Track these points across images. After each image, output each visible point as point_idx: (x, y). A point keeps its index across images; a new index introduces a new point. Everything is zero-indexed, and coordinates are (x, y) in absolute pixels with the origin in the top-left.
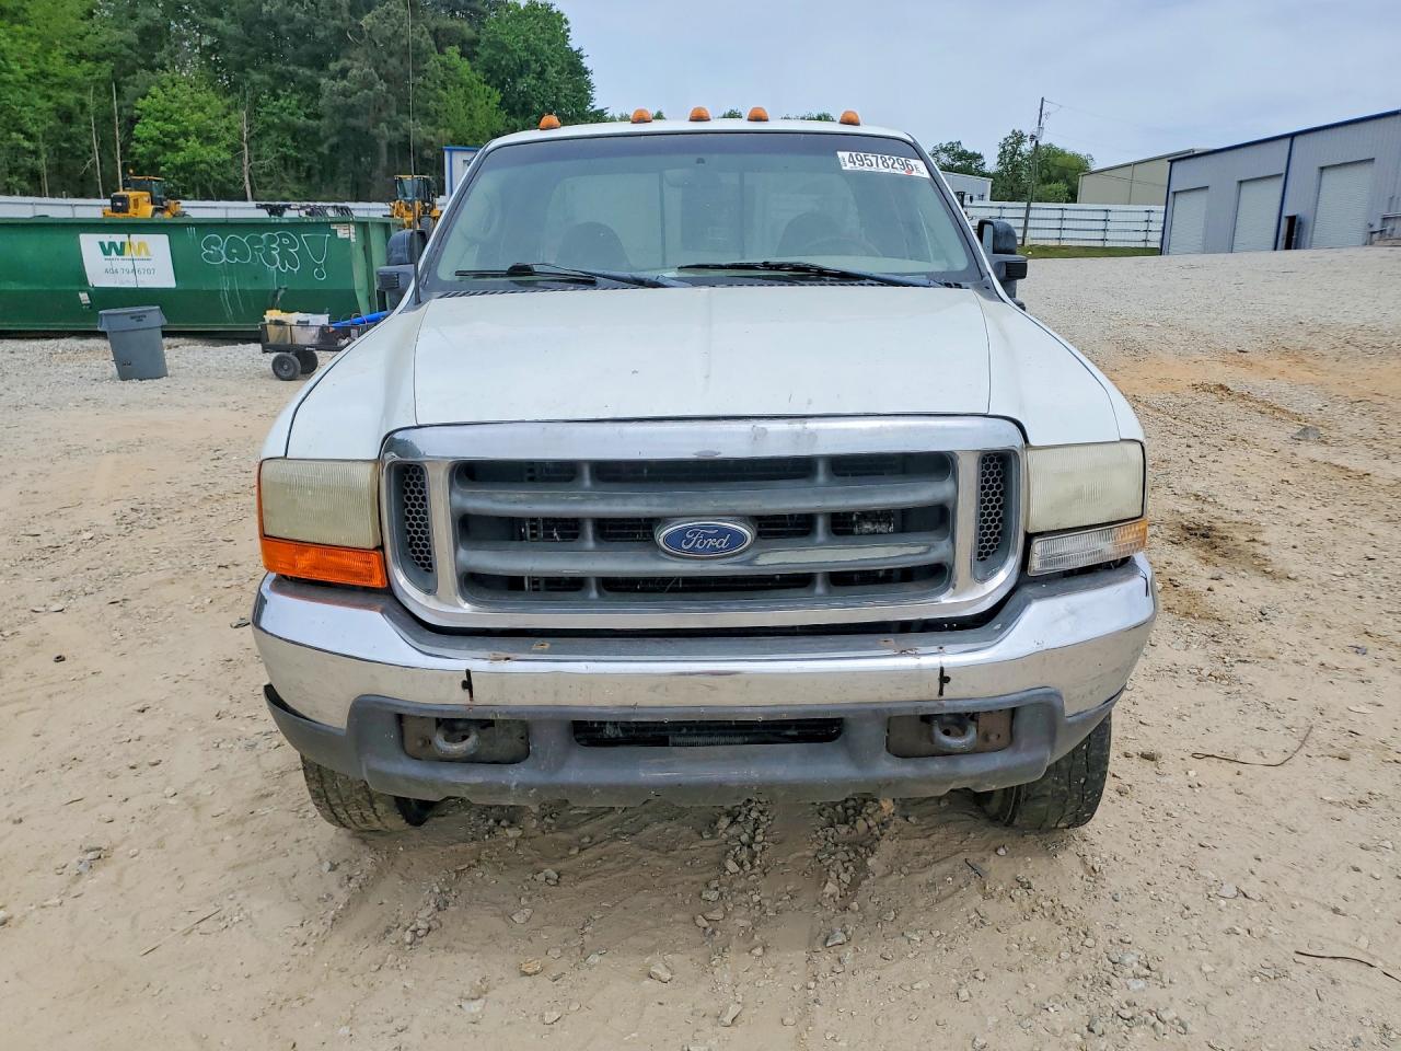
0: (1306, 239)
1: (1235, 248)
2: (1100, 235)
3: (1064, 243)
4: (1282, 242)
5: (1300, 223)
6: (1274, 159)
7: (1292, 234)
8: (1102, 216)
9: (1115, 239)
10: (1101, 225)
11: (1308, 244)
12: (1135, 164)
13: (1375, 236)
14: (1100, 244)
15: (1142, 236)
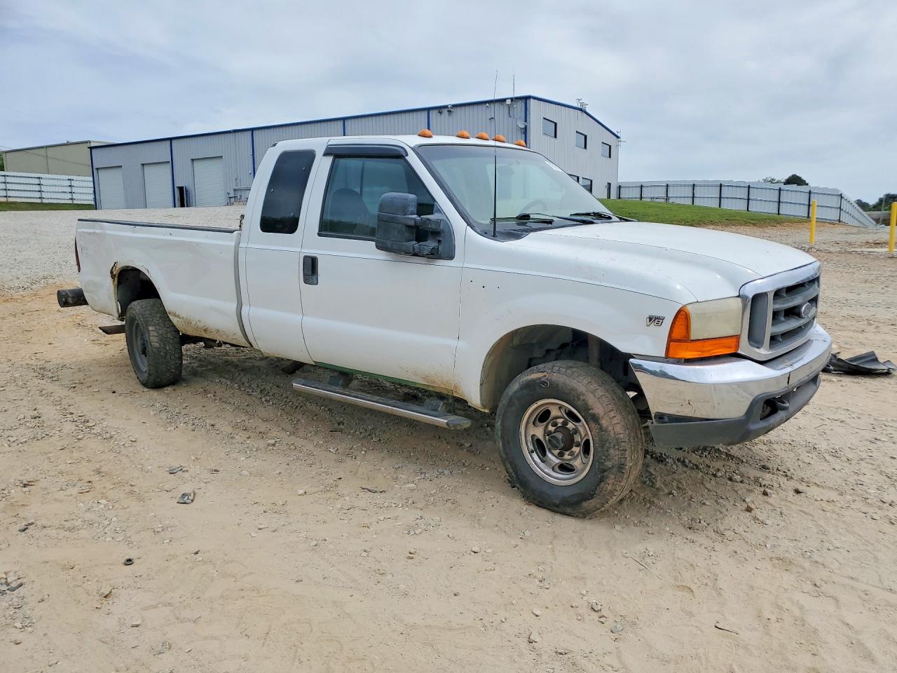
0: (192, 200)
1: (148, 206)
2: (38, 195)
3: (10, 200)
4: (178, 203)
5: (187, 191)
6: (162, 152)
7: (183, 198)
8: (37, 181)
9: (49, 198)
10: (37, 188)
11: (194, 204)
12: (47, 147)
13: (232, 200)
14: (39, 201)
15: (69, 196)
